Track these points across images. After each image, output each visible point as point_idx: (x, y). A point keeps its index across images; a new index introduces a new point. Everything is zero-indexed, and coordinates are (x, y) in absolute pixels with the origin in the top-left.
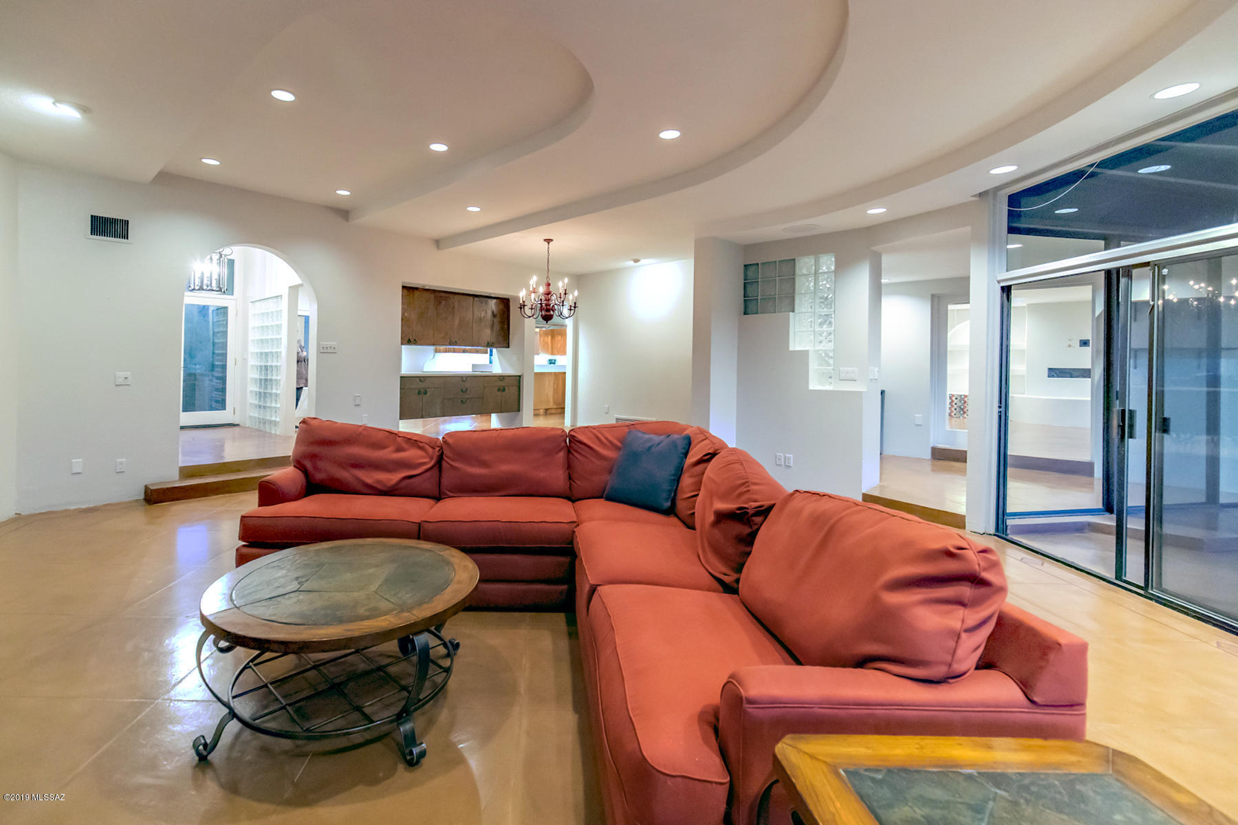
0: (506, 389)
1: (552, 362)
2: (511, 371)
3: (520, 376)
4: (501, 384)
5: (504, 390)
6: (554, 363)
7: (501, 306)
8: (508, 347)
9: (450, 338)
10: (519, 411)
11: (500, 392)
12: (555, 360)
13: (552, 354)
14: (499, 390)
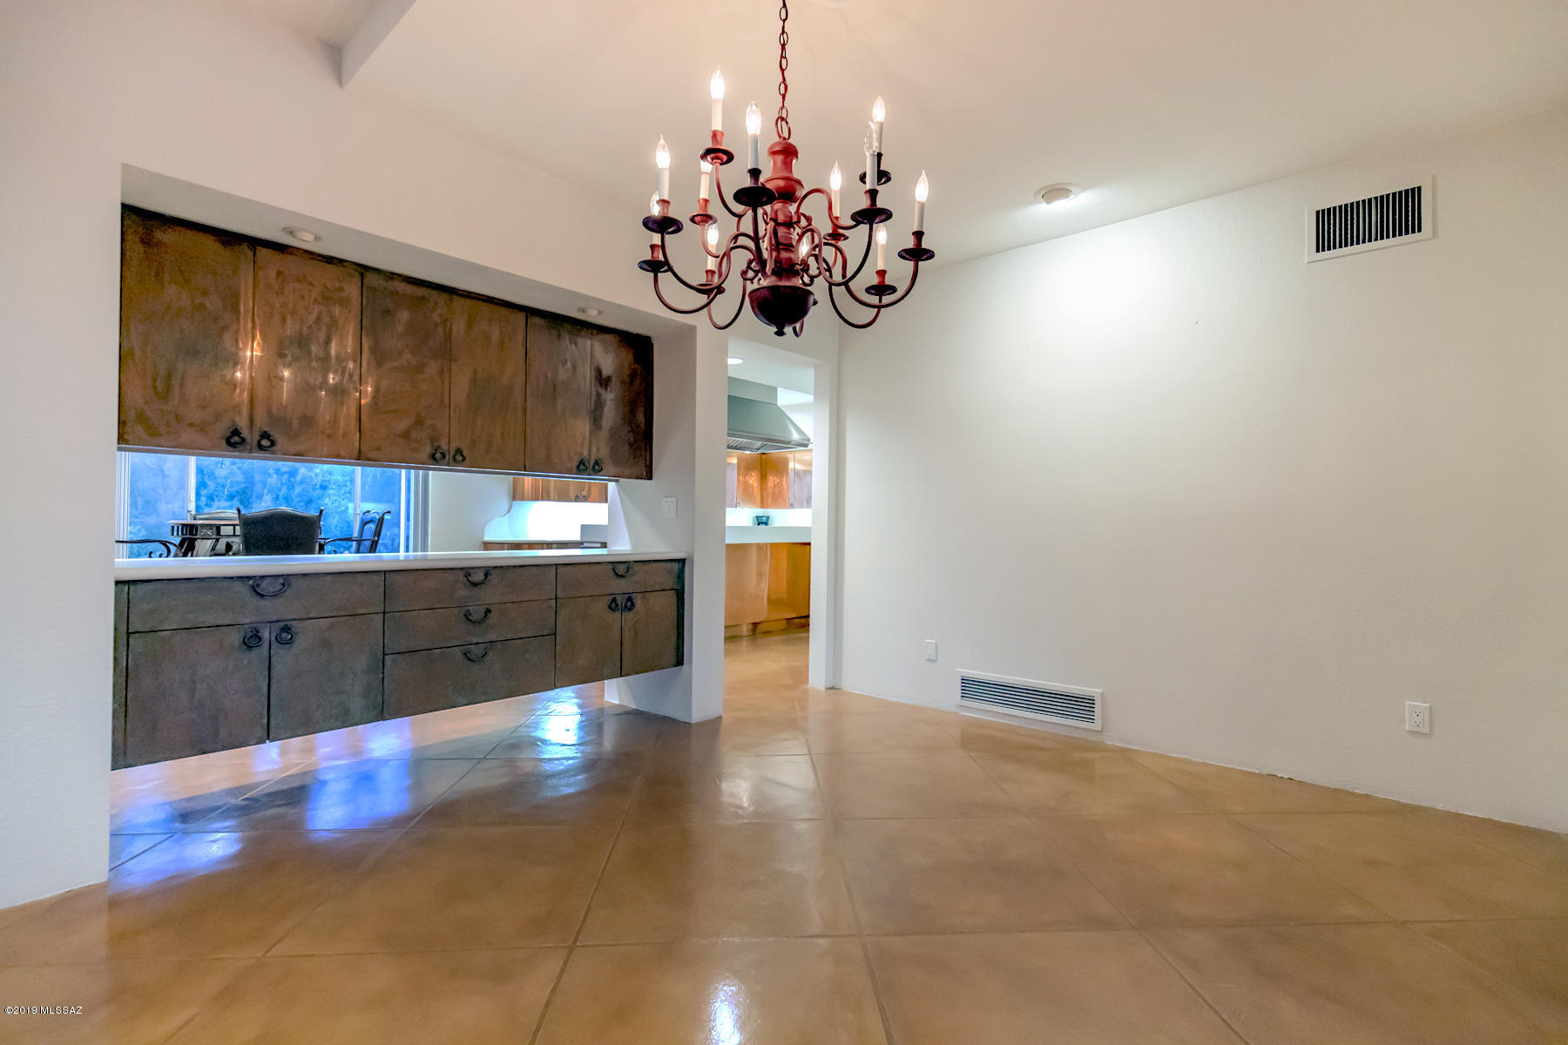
0: (638, 600)
1: (762, 521)
2: (658, 547)
3: (682, 561)
4: (620, 586)
5: (630, 604)
6: (766, 524)
7: (627, 357)
8: (649, 477)
9: (433, 440)
10: (679, 662)
11: (618, 614)
12: (768, 518)
13: (763, 505)
14: (613, 606)
